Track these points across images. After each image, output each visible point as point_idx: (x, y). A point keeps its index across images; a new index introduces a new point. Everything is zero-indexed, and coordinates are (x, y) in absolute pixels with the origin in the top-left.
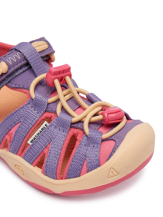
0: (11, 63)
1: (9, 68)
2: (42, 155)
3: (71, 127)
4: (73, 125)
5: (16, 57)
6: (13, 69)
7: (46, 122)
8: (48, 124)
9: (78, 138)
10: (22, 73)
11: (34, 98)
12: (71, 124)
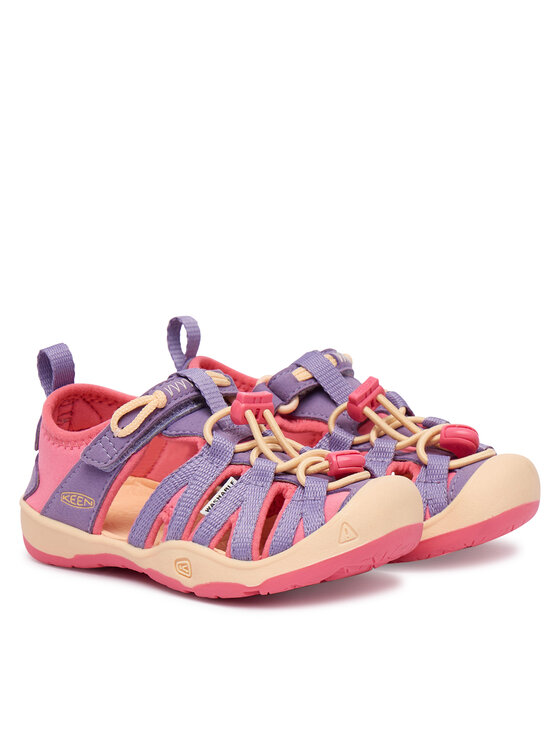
0: (172, 394)
1: (169, 402)
2: (226, 527)
3: (275, 481)
4: (279, 476)
5: (179, 385)
6: (174, 403)
7: (232, 479)
8: (235, 481)
9: (288, 494)
10: (187, 414)
11: (210, 443)
12: (276, 474)
